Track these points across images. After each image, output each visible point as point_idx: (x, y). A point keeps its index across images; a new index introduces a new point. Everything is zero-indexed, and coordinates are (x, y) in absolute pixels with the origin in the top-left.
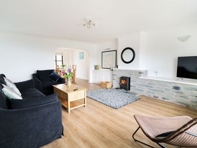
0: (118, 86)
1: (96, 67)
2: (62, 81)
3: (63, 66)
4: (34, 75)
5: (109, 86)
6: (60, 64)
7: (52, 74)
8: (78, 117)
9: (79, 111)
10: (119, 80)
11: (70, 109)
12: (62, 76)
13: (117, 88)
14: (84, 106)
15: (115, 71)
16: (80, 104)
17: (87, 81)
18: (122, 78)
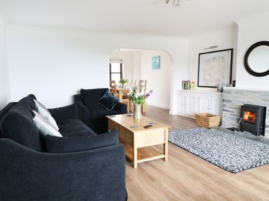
0: (235, 124)
1: (186, 85)
2: (121, 109)
3: (122, 82)
4: (76, 97)
5: (213, 123)
6: (116, 78)
7: (105, 96)
8: (152, 179)
9: (153, 166)
10: (236, 112)
11: (136, 162)
12: (121, 101)
13: (232, 129)
14: (164, 159)
15: (229, 92)
16: (155, 155)
17: (167, 111)
18: (245, 108)
